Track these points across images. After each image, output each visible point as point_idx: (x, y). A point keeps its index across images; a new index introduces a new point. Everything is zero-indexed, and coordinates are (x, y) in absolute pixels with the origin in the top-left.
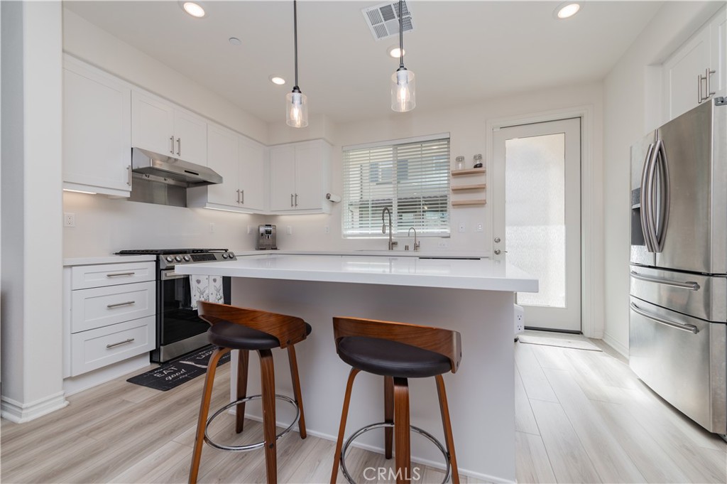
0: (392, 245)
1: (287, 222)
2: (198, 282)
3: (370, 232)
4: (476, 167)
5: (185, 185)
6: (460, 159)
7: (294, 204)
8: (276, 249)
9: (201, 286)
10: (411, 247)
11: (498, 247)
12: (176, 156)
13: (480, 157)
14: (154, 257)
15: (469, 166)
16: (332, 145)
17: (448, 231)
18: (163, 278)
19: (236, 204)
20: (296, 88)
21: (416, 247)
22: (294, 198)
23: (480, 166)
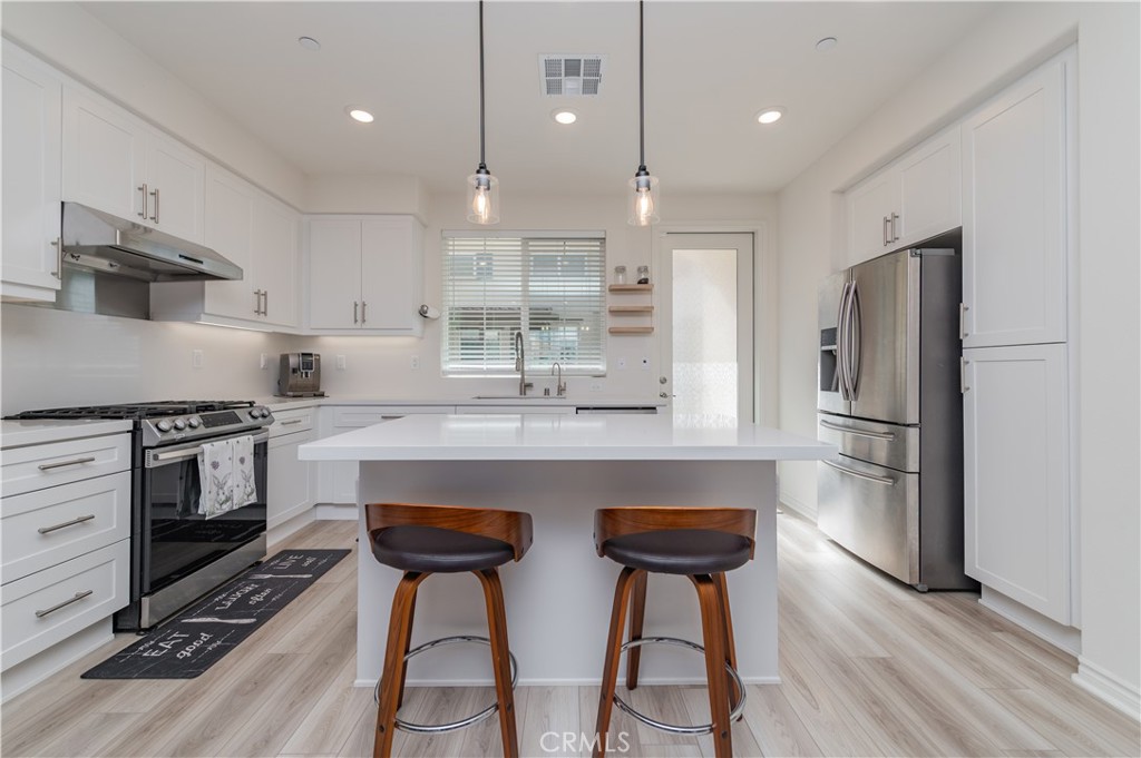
0: (525, 387)
1: (335, 348)
2: (215, 465)
3: (485, 367)
4: (640, 282)
5: (147, 275)
6: (621, 270)
7: (359, 318)
8: (322, 395)
9: (219, 473)
10: (554, 392)
11: (664, 389)
12: (150, 224)
13: (646, 269)
14: (128, 424)
15: (631, 279)
16: (425, 226)
17: (601, 367)
18: (150, 463)
19: (254, 316)
20: (482, 168)
21: (561, 390)
22: (359, 309)
23: (645, 281)
